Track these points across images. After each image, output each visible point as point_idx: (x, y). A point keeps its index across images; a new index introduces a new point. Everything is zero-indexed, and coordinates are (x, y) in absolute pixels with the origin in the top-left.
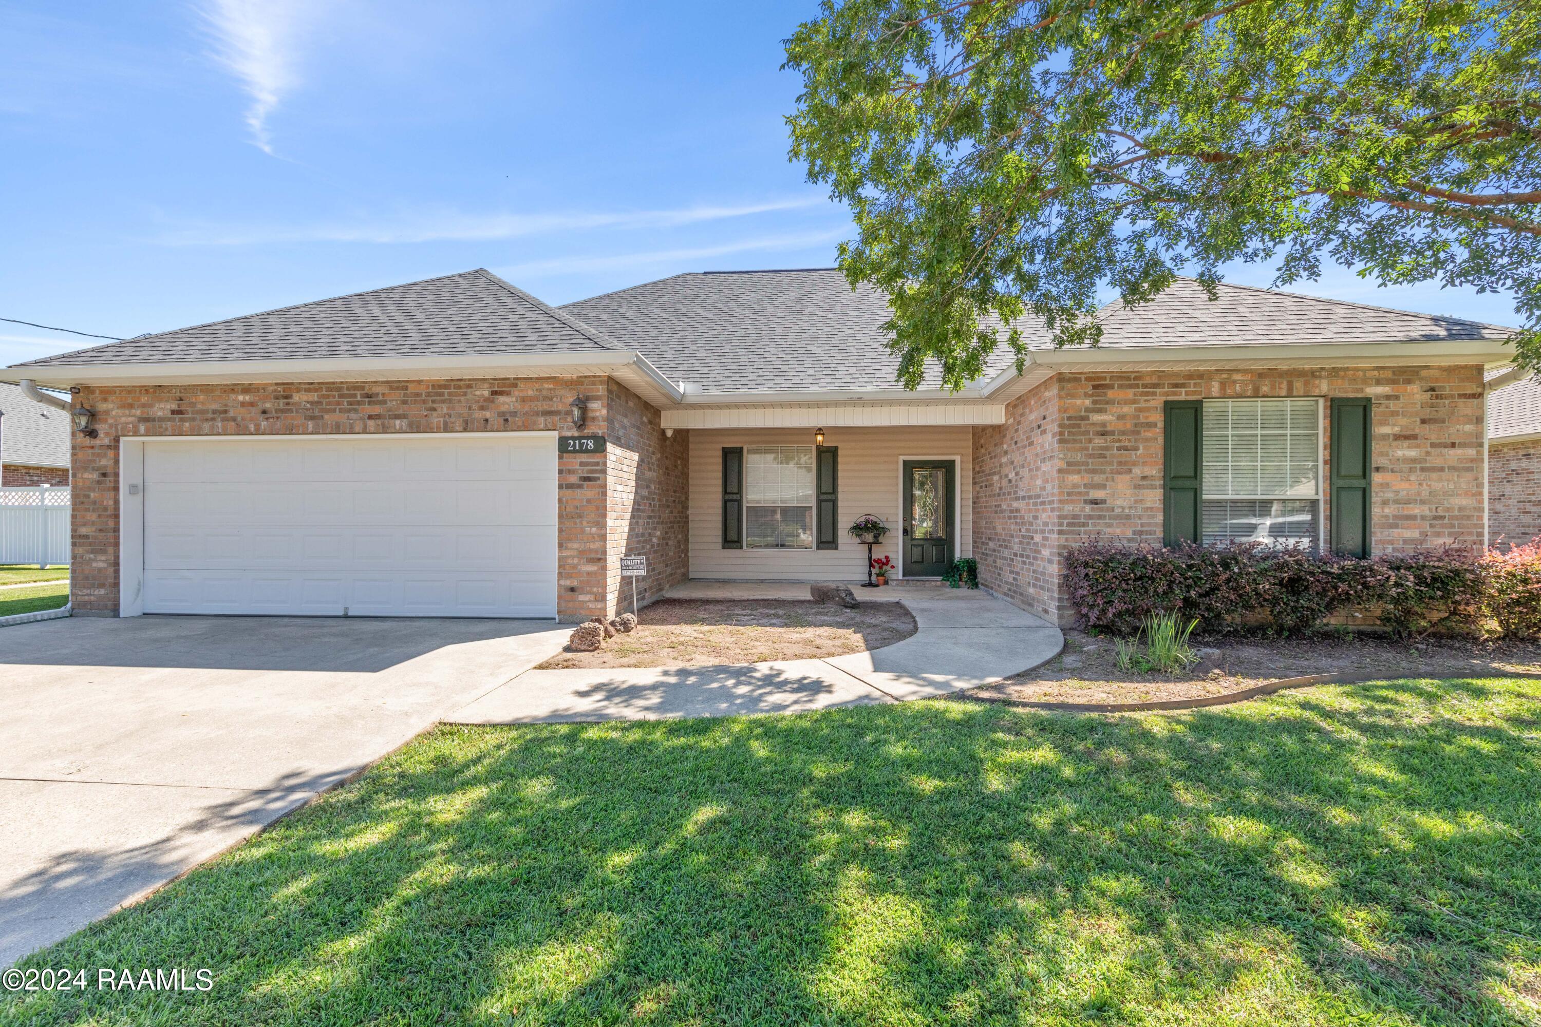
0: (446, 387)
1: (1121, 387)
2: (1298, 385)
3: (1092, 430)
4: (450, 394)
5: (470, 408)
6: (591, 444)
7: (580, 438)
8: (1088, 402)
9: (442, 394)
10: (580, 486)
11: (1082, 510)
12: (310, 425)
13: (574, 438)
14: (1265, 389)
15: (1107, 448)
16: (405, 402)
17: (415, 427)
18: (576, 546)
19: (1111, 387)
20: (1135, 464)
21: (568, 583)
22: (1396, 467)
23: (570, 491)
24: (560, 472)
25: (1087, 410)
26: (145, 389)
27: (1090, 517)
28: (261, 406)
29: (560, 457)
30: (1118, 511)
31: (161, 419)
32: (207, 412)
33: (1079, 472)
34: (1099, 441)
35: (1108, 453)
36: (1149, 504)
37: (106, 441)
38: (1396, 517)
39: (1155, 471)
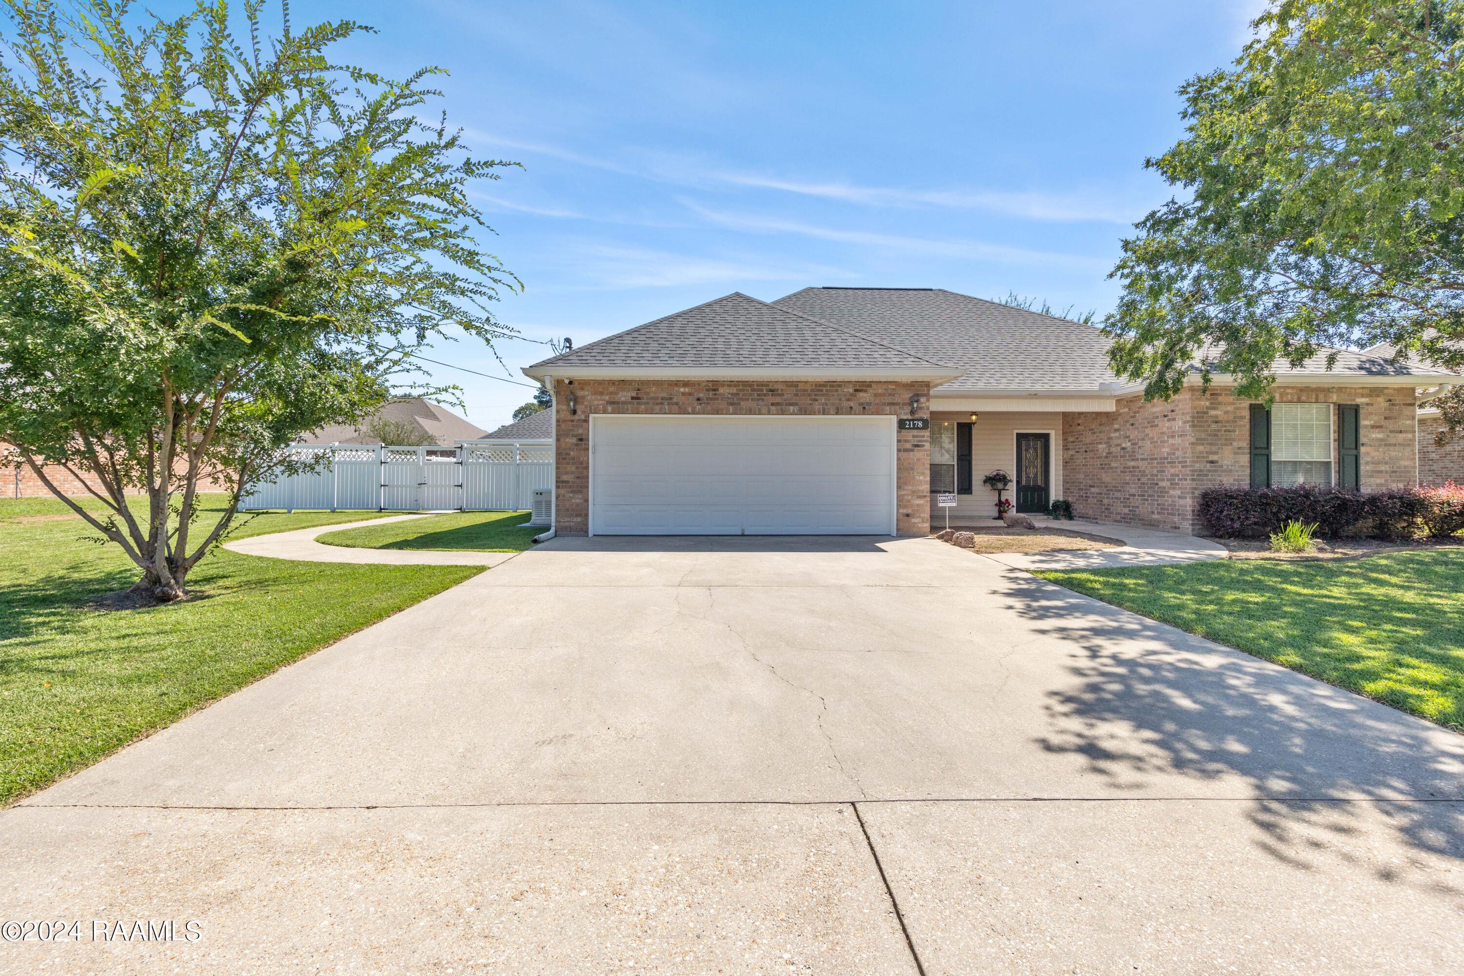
0: (824, 386)
1: (1226, 395)
2: (1321, 396)
3: (1210, 420)
4: (827, 390)
5: (840, 400)
6: (920, 424)
7: (913, 420)
8: (1208, 403)
9: (822, 391)
10: (912, 450)
11: (1205, 466)
12: (731, 409)
13: (909, 420)
14: (1304, 398)
15: (1219, 431)
16: (797, 395)
17: (803, 411)
18: (910, 488)
19: (1221, 395)
20: (1234, 440)
21: (905, 511)
22: (1372, 444)
23: (906, 453)
24: (899, 441)
25: (1207, 408)
26: (613, 382)
27: (1210, 471)
28: (696, 396)
29: (898, 432)
30: (1225, 467)
31: (623, 403)
32: (657, 398)
33: (1203, 444)
34: (1214, 426)
35: (1219, 433)
36: (1242, 464)
37: (583, 417)
38: (1372, 471)
39: (1245, 444)
